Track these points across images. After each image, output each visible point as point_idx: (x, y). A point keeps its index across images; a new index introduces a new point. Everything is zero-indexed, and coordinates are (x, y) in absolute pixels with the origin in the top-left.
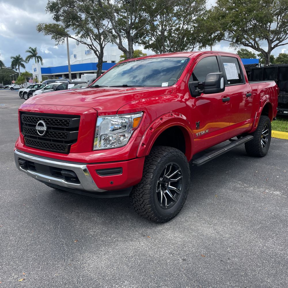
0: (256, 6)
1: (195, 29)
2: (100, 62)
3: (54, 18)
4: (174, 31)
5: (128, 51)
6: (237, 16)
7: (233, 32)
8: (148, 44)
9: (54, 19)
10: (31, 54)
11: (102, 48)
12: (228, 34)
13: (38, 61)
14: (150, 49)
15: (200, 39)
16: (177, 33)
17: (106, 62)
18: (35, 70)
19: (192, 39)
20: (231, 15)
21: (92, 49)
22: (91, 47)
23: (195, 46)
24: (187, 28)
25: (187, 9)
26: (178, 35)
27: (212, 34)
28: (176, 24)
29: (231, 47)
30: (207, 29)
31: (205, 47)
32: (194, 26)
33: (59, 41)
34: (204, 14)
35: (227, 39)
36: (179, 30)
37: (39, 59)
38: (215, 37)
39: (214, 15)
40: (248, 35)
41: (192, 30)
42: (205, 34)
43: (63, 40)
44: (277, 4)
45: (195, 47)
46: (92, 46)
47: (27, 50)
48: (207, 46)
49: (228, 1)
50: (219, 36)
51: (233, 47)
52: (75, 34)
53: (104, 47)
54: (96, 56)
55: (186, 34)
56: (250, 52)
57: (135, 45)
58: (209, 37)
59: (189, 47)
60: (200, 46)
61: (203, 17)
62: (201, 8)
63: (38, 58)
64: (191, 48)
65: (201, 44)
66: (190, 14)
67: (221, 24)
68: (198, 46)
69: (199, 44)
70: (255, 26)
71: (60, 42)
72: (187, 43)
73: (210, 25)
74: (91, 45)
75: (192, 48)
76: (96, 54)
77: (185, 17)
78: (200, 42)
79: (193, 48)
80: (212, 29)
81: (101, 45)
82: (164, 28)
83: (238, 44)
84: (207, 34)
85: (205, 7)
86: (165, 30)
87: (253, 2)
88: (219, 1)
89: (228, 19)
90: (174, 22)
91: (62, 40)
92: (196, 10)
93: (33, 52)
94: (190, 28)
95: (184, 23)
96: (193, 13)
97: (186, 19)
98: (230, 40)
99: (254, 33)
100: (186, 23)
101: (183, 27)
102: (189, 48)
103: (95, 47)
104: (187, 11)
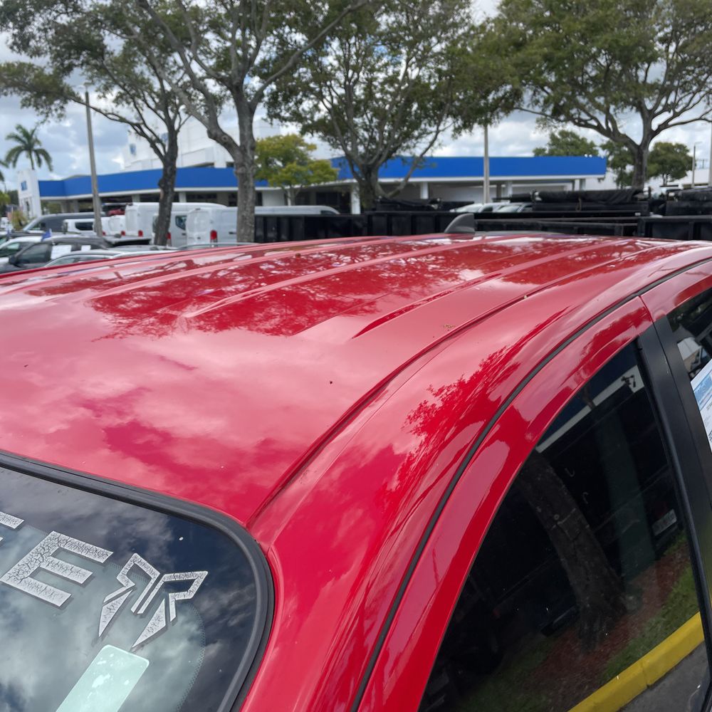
0: (611, 15)
1: (440, 78)
2: (168, 172)
3: (14, 43)
4: (382, 84)
5: (238, 143)
6: (556, 44)
7: (546, 88)
8: (310, 122)
9: (11, 48)
10: (18, 144)
11: (173, 134)
12: (531, 93)
13: (39, 161)
14: (315, 134)
15: (455, 106)
16: (391, 90)
17: (212, 164)
18: (24, 187)
19: (433, 109)
20: (541, 40)
21: (143, 134)
22: (139, 130)
23: (441, 127)
24: (418, 77)
25: (415, 23)
26: (394, 95)
27: (488, 93)
28: (386, 65)
29: (540, 128)
30: (475, 78)
31: (470, 131)
32: (439, 71)
33: (47, 113)
34: (466, 35)
35: (528, 106)
36: (397, 81)
37: (42, 157)
38: (497, 101)
39: (495, 39)
40: (587, 95)
41: (432, 81)
42: (471, 92)
43: (59, 111)
44: (667, 10)
45: (443, 130)
46: (143, 126)
47: (8, 134)
48: (476, 125)
49: (530, 4)
50: (507, 100)
51: (545, 129)
52: (97, 91)
53: (178, 130)
54: (156, 156)
55: (415, 93)
56: (583, 139)
57: (271, 124)
58: (482, 102)
59: (425, 130)
60: (457, 126)
61: (463, 45)
62: (457, 19)
63: (37, 155)
64: (431, 132)
65: (460, 122)
66: (425, 36)
67: (516, 65)
68: (452, 128)
69: (454, 122)
70: (607, 72)
71: (50, 115)
72: (419, 119)
73: (486, 66)
74: (138, 125)
75: (434, 134)
76: (157, 151)
77: (411, 45)
78: (455, 116)
79: (438, 132)
80: (490, 79)
81: (169, 123)
82: (352, 77)
83: (560, 121)
84: (476, 92)
85: (468, 17)
86: (357, 81)
87: (603, 4)
88: (506, 4)
89: (534, 51)
90: (379, 58)
91: (56, 110)
92: (442, 24)
93: (24, 139)
94: (427, 77)
95: (410, 62)
96: (434, 34)
97: (415, 50)
98: (538, 109)
99: (604, 91)
100: (413, 63)
101: (406, 73)
102: (425, 132)
103: (150, 130)
104: (417, 27)
